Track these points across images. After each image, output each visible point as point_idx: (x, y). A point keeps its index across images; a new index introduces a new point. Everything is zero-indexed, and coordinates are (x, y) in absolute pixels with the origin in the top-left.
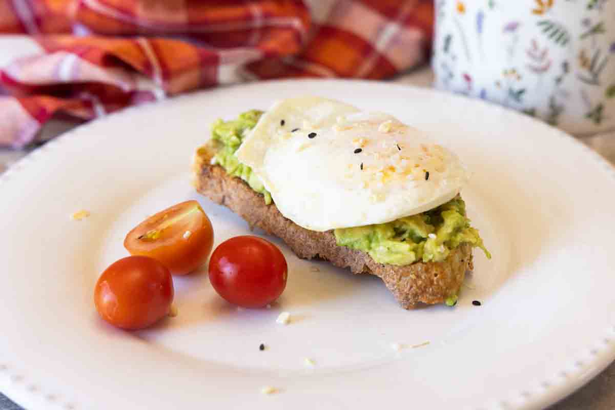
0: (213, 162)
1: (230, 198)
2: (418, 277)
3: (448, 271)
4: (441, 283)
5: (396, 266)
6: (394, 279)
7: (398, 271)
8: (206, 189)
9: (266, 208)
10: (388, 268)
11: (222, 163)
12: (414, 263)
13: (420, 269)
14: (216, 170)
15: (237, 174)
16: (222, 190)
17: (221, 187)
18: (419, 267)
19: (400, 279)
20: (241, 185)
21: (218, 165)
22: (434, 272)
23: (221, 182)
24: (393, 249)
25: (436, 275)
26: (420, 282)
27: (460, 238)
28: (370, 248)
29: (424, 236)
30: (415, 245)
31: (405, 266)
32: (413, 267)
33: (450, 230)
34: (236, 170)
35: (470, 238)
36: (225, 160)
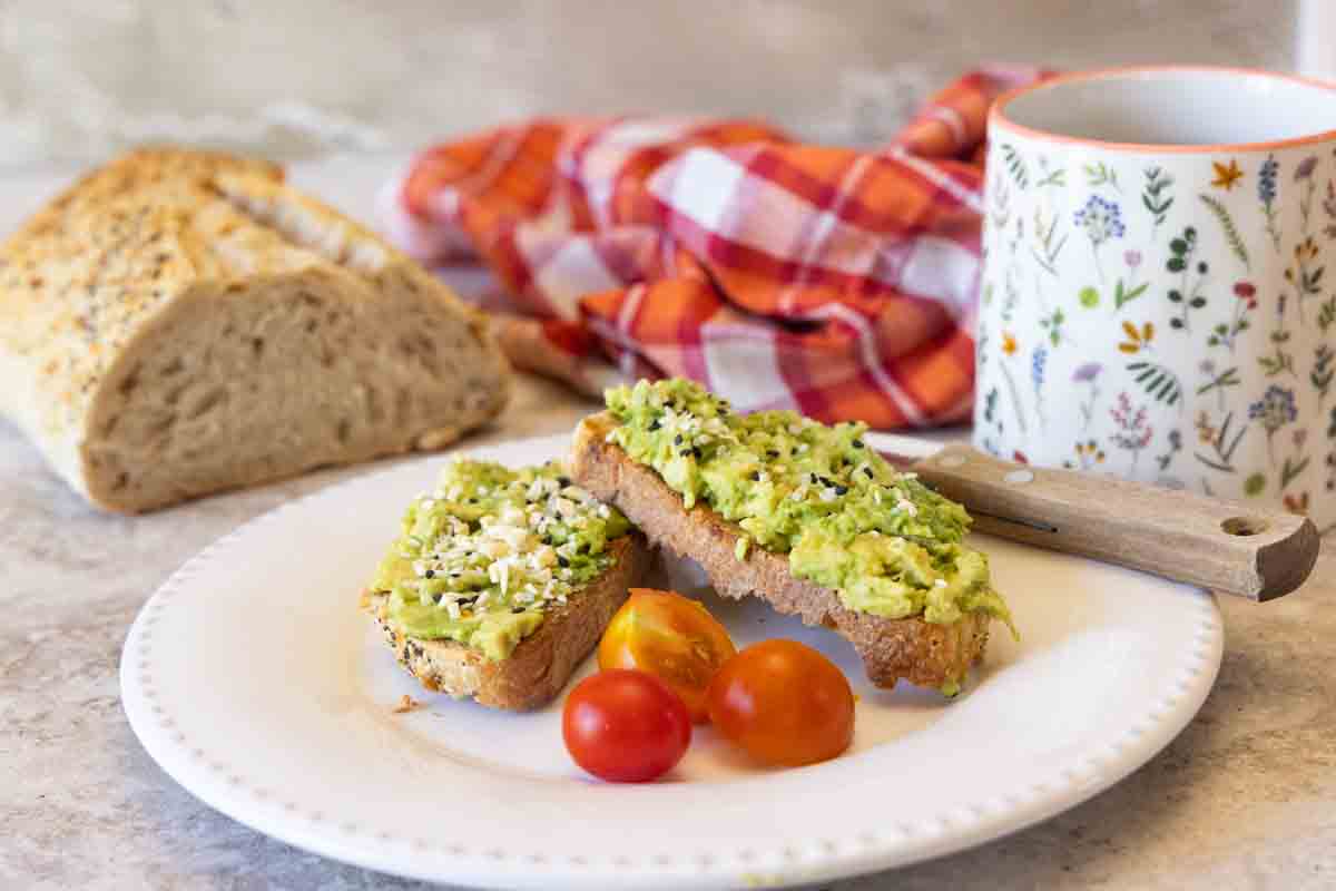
0: (609, 438)
1: (626, 494)
2: (908, 640)
3: (953, 643)
4: (940, 658)
5: (878, 617)
6: (868, 638)
7: (879, 626)
8: (590, 478)
9: (682, 514)
10: (862, 619)
11: (623, 442)
12: (907, 618)
13: (913, 628)
14: (612, 450)
15: (646, 460)
16: (616, 482)
17: (616, 475)
18: (913, 626)
19: (879, 640)
20: (649, 476)
21: (617, 444)
22: (932, 638)
23: (617, 468)
24: (878, 590)
25: (935, 643)
26: (909, 649)
27: (978, 599)
28: (842, 584)
29: (927, 582)
30: (912, 589)
31: (892, 620)
32: (904, 623)
33: (967, 583)
34: (645, 453)
35: (992, 602)
36: (628, 438)
